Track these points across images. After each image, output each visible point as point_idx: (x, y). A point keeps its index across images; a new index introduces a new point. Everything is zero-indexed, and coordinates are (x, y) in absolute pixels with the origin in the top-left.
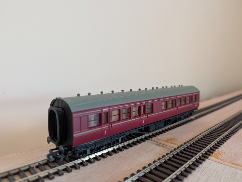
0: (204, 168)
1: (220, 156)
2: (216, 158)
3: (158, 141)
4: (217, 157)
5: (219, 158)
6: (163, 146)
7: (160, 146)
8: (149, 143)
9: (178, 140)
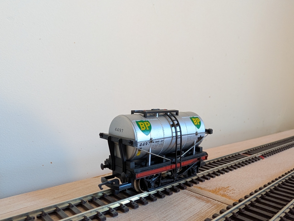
3: (200, 191)
6: (208, 199)
7: (203, 200)
8: (184, 195)
9: (234, 191)
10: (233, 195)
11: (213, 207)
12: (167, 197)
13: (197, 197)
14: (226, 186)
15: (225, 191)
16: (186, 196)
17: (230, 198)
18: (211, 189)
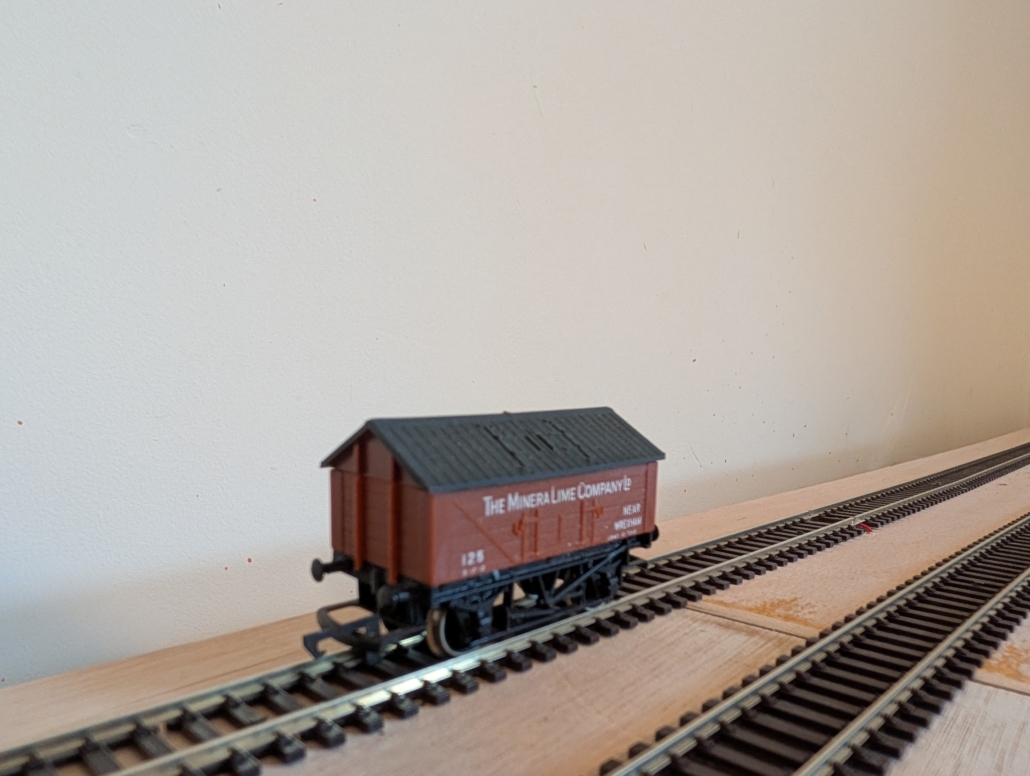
6: (751, 629)
7: (739, 630)
8: (685, 620)
9: (813, 607)
10: (812, 616)
11: (769, 645)
13: (720, 625)
14: (788, 598)
15: (790, 609)
16: (690, 622)
17: (806, 623)
18: (751, 605)
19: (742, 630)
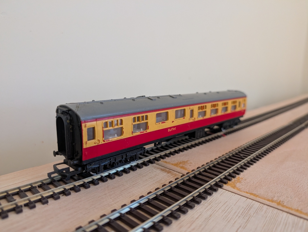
0: (213, 201)
1: (238, 185)
2: (232, 187)
3: (165, 164)
4: (233, 185)
5: (236, 187)
6: (169, 171)
7: (166, 171)
8: (152, 168)
9: (191, 163)
10: (189, 167)
11: (172, 176)
12: (138, 170)
13: (161, 169)
14: (185, 161)
15: (184, 164)
16: (153, 168)
17: (186, 169)
19: (167, 172)
